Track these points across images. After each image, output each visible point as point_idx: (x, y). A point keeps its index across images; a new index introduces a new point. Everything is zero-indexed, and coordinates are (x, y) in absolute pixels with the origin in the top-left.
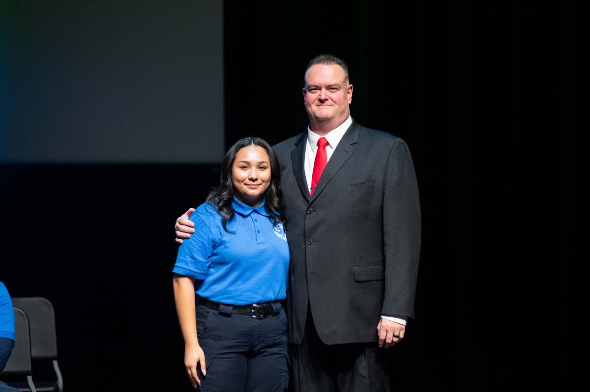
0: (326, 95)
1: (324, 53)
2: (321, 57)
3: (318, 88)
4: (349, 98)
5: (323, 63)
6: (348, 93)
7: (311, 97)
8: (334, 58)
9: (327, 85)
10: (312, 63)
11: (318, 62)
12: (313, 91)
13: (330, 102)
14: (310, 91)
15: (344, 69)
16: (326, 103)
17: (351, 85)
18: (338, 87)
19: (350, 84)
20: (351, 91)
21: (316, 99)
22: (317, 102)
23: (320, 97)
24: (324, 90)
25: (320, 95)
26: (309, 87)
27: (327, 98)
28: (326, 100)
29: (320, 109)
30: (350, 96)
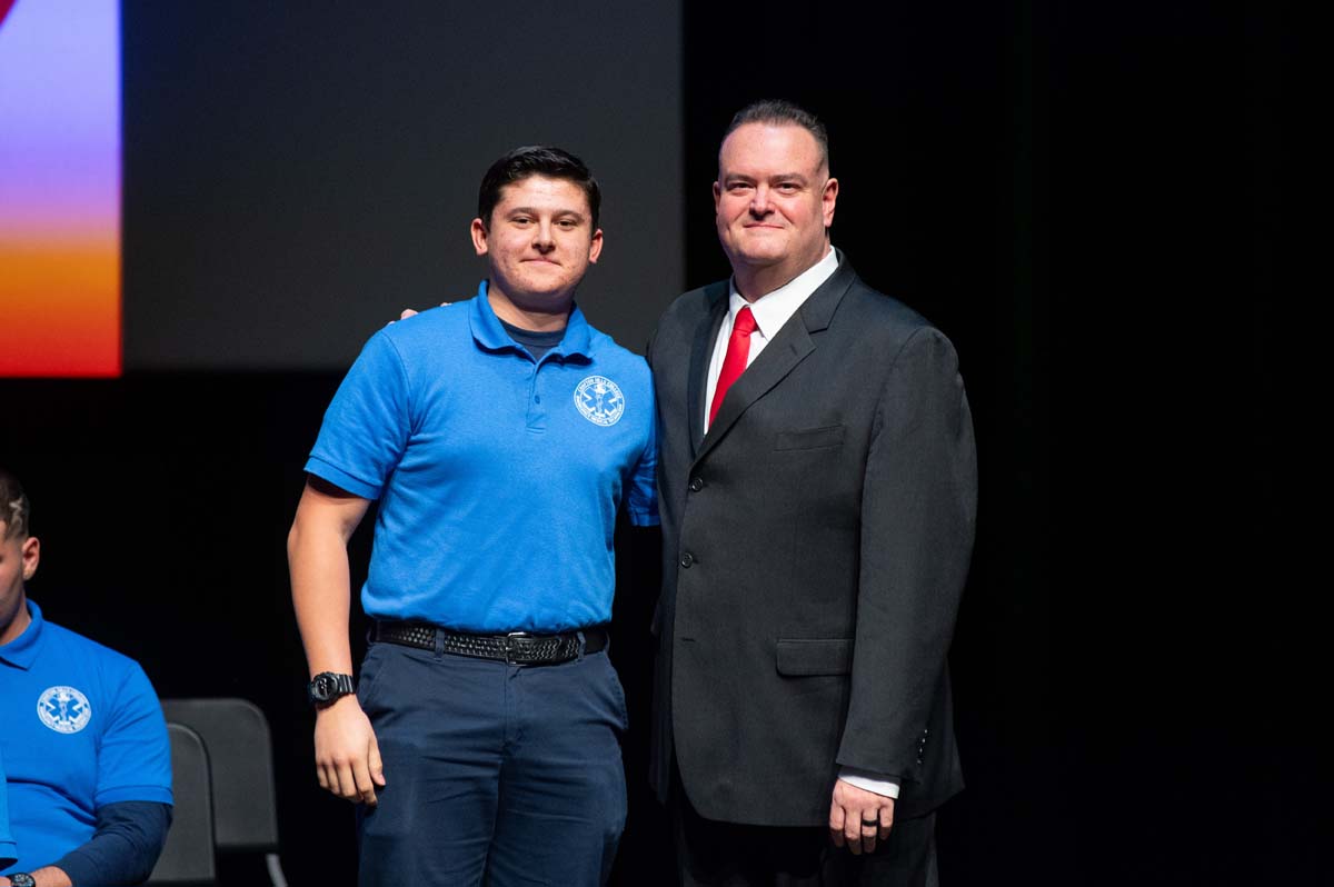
0: (769, 202)
1: (770, 96)
2: (761, 107)
3: (751, 182)
4: (826, 212)
5: (765, 121)
6: (826, 199)
7: (732, 203)
8: (794, 111)
9: (772, 174)
10: (739, 121)
11: (754, 118)
12: (738, 190)
13: (778, 218)
14: (730, 188)
15: (820, 138)
16: (769, 220)
17: (834, 180)
18: (798, 182)
19: (830, 178)
20: (833, 195)
21: (744, 210)
22: (746, 217)
23: (752, 205)
24: (764, 187)
25: (754, 201)
26: (728, 178)
27: (771, 207)
28: (769, 212)
29: (752, 235)
30: (830, 206)
